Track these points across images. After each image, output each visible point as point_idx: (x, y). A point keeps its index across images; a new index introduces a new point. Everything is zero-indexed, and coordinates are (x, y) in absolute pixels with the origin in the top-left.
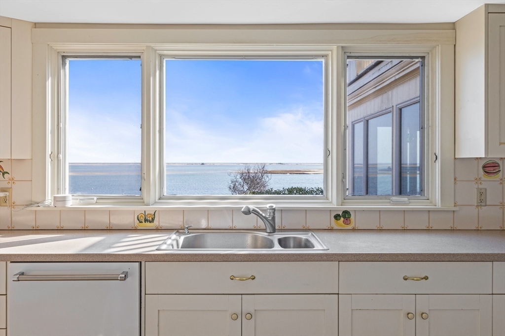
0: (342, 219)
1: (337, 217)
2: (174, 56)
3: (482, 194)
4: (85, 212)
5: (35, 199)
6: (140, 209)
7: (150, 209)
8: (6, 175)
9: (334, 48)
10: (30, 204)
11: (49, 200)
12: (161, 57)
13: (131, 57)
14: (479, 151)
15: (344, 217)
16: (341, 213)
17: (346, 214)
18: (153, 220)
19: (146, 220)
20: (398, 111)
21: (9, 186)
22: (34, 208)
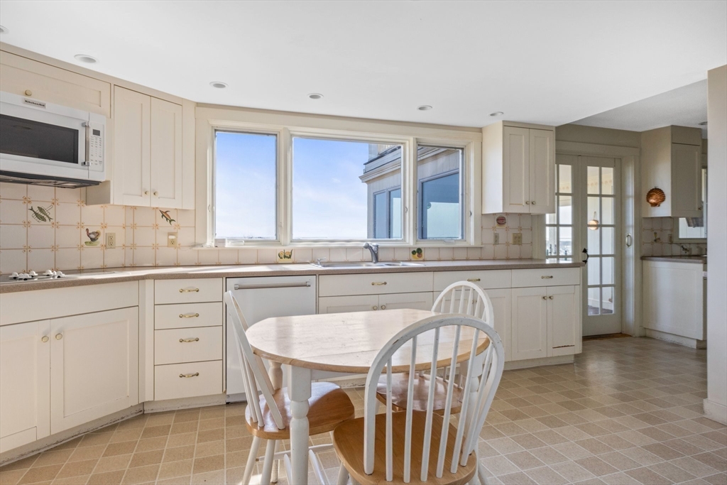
0: (417, 254)
1: (414, 253)
2: (301, 136)
3: (496, 237)
4: (238, 250)
5: (198, 241)
6: (280, 249)
7: (288, 249)
8: (172, 222)
9: (411, 139)
10: (194, 245)
11: (210, 243)
12: (292, 135)
13: (268, 134)
14: (498, 209)
15: (418, 252)
16: (416, 250)
17: (419, 251)
18: (290, 257)
19: (285, 257)
20: (421, 184)
21: (176, 231)
22: (199, 248)
